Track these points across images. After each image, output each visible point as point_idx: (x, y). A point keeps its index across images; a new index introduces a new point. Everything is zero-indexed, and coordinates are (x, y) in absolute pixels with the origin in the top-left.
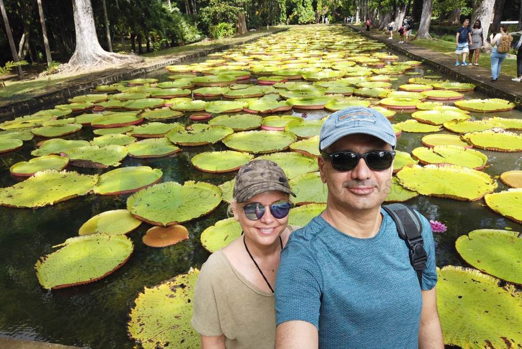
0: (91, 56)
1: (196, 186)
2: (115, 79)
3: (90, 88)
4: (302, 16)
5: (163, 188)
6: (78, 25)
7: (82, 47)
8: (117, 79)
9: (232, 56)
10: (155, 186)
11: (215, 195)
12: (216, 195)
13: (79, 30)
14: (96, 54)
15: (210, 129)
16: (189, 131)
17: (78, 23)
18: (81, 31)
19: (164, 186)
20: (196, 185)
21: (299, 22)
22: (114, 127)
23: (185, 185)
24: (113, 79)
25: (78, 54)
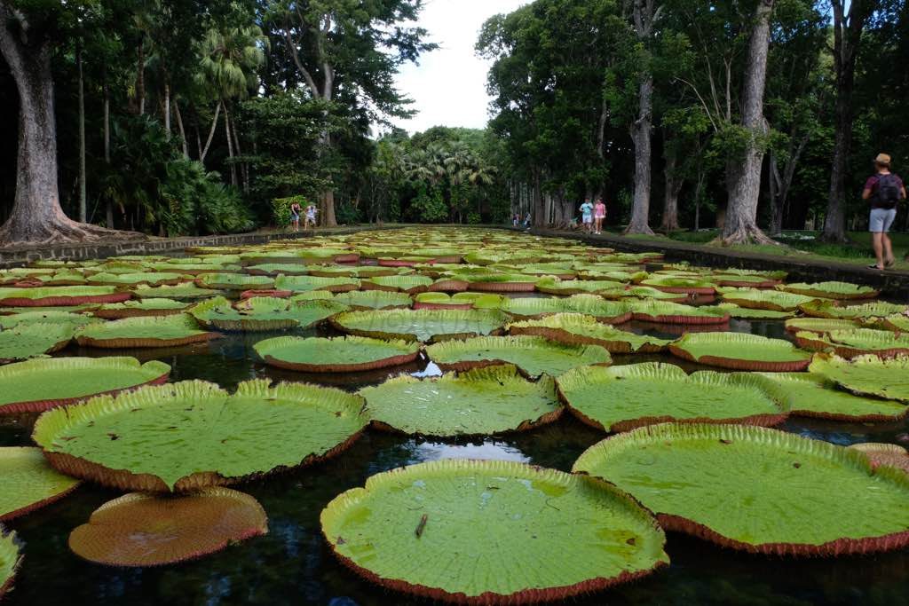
0: (40, 227)
1: (275, 396)
2: (81, 255)
3: (23, 262)
4: (426, 209)
5: (170, 399)
6: (24, 169)
7: (23, 210)
8: (84, 254)
9: (317, 242)
10: (145, 389)
11: (338, 414)
12: (343, 415)
13: (23, 179)
14: (52, 223)
15: (292, 309)
16: (242, 311)
17: (23, 166)
18: (28, 180)
19: (174, 394)
20: (276, 393)
21: (422, 219)
22: (56, 305)
23: (239, 393)
24: (77, 254)
25: (13, 223)
